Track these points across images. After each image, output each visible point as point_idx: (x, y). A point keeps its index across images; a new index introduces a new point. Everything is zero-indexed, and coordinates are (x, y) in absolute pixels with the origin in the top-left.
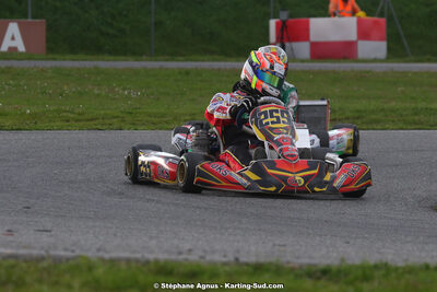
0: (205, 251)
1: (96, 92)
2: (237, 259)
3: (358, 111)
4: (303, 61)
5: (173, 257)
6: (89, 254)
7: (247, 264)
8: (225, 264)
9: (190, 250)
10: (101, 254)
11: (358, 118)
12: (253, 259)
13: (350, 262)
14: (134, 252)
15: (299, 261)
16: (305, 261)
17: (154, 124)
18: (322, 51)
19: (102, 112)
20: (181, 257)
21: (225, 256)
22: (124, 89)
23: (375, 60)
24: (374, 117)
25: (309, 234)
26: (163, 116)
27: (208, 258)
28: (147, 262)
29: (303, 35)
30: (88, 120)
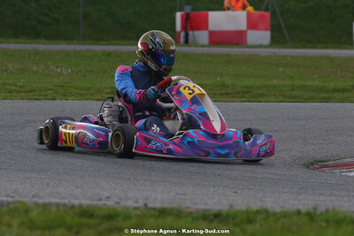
0: (121, 199)
1: (35, 69)
2: (146, 205)
3: (246, 87)
4: (203, 46)
5: (94, 203)
6: (26, 200)
7: (154, 209)
8: (136, 208)
9: (108, 197)
10: (36, 199)
11: (247, 93)
12: (158, 205)
13: (237, 208)
14: (63, 198)
15: (197, 207)
16: (201, 207)
17: (81, 95)
18: (218, 38)
19: (39, 85)
20: (100, 203)
21: (136, 202)
22: (57, 67)
23: (261, 46)
24: (259, 92)
25: (205, 185)
26: (88, 89)
27: (123, 203)
28: (73, 206)
29: (203, 25)
30: (27, 92)
